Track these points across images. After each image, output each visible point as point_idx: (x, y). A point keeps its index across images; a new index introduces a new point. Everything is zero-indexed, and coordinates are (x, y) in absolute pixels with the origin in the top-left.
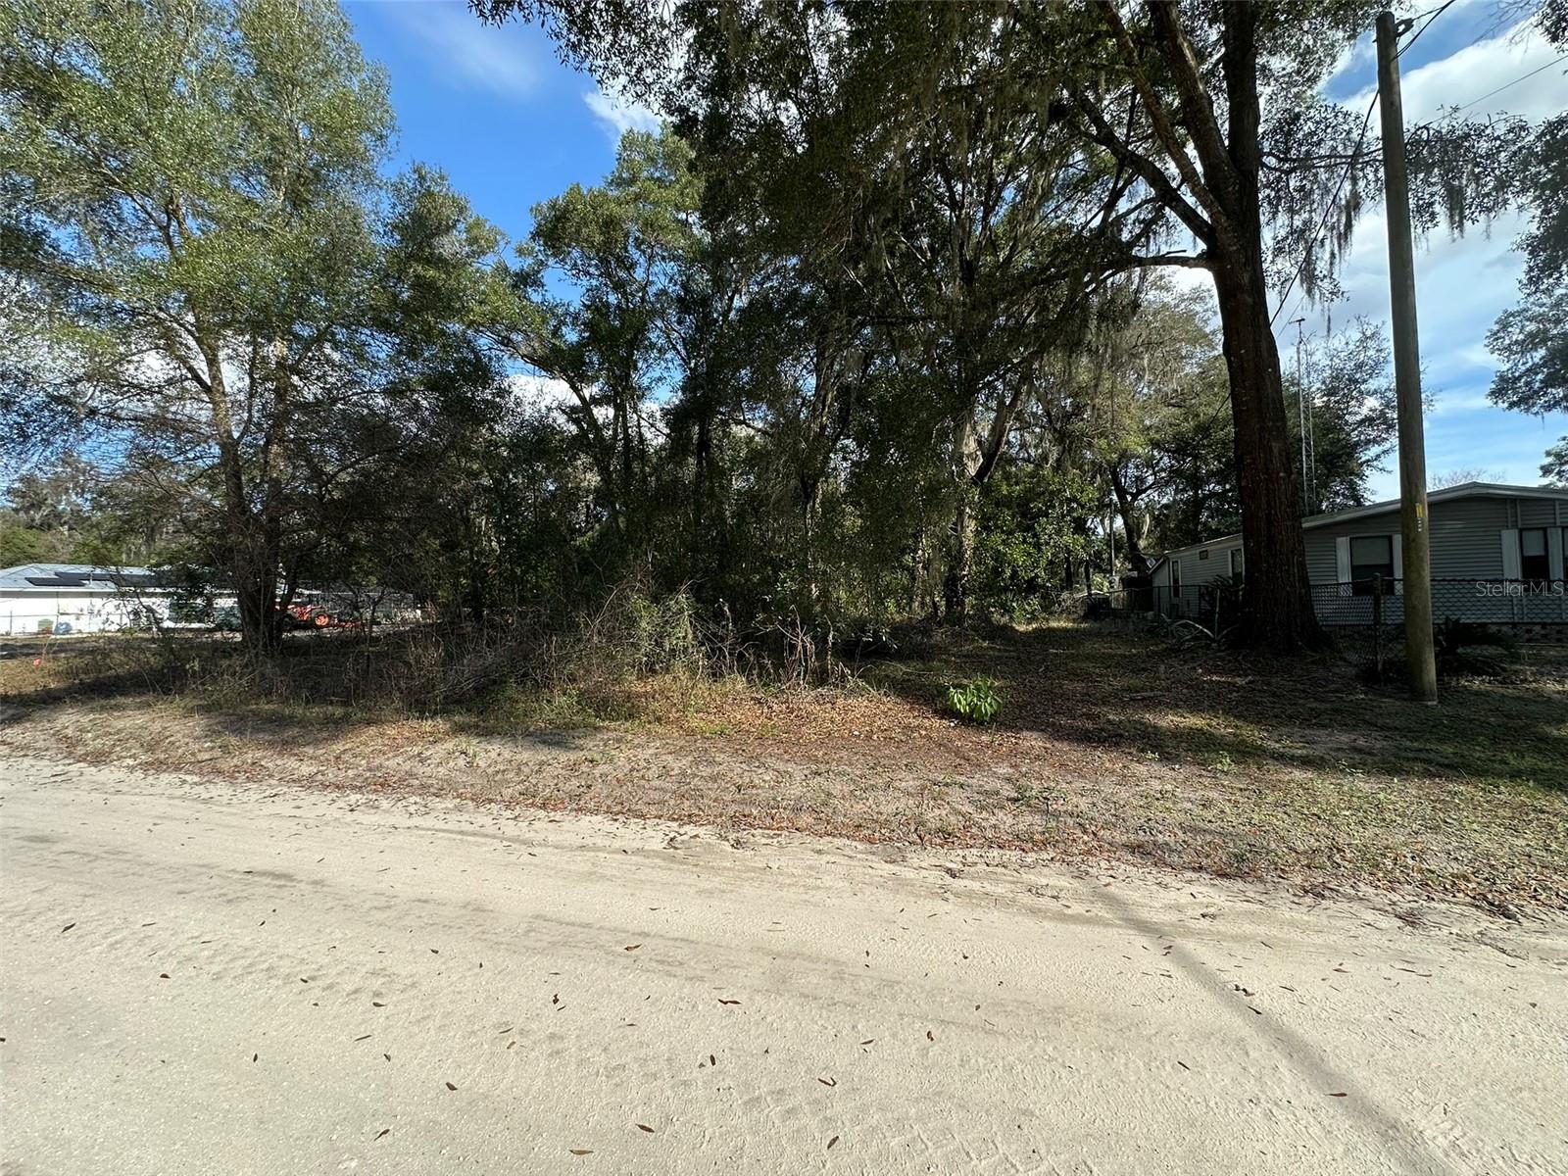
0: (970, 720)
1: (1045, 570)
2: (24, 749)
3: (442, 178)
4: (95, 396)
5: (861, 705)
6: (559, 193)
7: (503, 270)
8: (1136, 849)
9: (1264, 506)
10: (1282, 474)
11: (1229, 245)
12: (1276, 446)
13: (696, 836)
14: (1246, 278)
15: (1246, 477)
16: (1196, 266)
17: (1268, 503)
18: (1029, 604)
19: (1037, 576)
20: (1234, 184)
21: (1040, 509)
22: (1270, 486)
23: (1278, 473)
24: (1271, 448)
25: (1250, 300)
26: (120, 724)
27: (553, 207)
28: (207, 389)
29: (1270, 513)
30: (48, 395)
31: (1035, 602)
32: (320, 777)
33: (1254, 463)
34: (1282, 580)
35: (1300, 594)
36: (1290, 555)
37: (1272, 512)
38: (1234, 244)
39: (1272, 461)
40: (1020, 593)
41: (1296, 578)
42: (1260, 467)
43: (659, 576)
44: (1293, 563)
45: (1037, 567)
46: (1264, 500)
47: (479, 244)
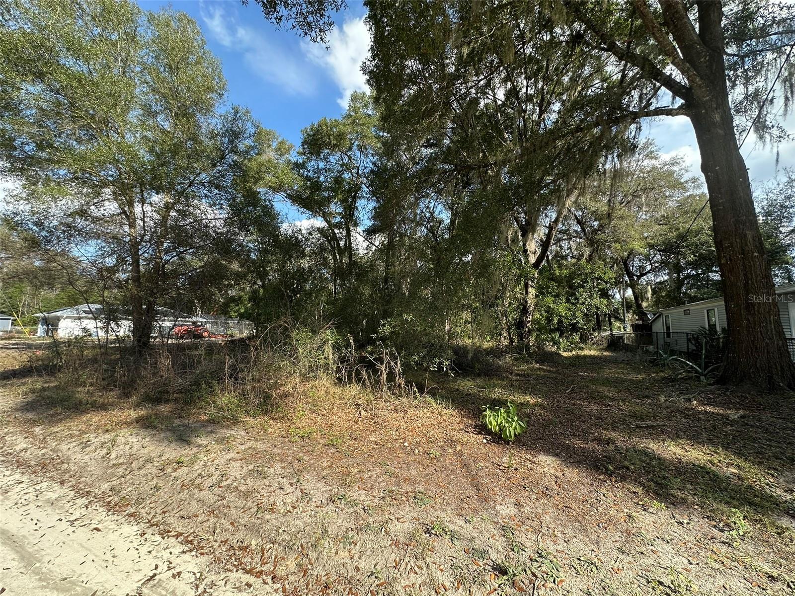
0: (498, 438)
1: (582, 319)
3: (248, 112)
6: (316, 122)
9: (742, 277)
10: (756, 254)
11: (703, 97)
12: (750, 234)
14: (717, 118)
15: (725, 257)
16: (677, 114)
17: (745, 275)
19: (578, 322)
20: (705, 55)
22: (747, 262)
23: (753, 253)
24: (745, 235)
27: (312, 129)
28: (127, 217)
29: (747, 282)
31: (577, 337)
33: (731, 246)
34: (761, 334)
35: (778, 345)
36: (767, 315)
37: (750, 282)
38: (707, 96)
39: (746, 245)
40: (568, 332)
41: (774, 333)
42: (736, 249)
43: (327, 318)
44: (770, 321)
45: (578, 317)
46: (742, 274)
47: (281, 150)
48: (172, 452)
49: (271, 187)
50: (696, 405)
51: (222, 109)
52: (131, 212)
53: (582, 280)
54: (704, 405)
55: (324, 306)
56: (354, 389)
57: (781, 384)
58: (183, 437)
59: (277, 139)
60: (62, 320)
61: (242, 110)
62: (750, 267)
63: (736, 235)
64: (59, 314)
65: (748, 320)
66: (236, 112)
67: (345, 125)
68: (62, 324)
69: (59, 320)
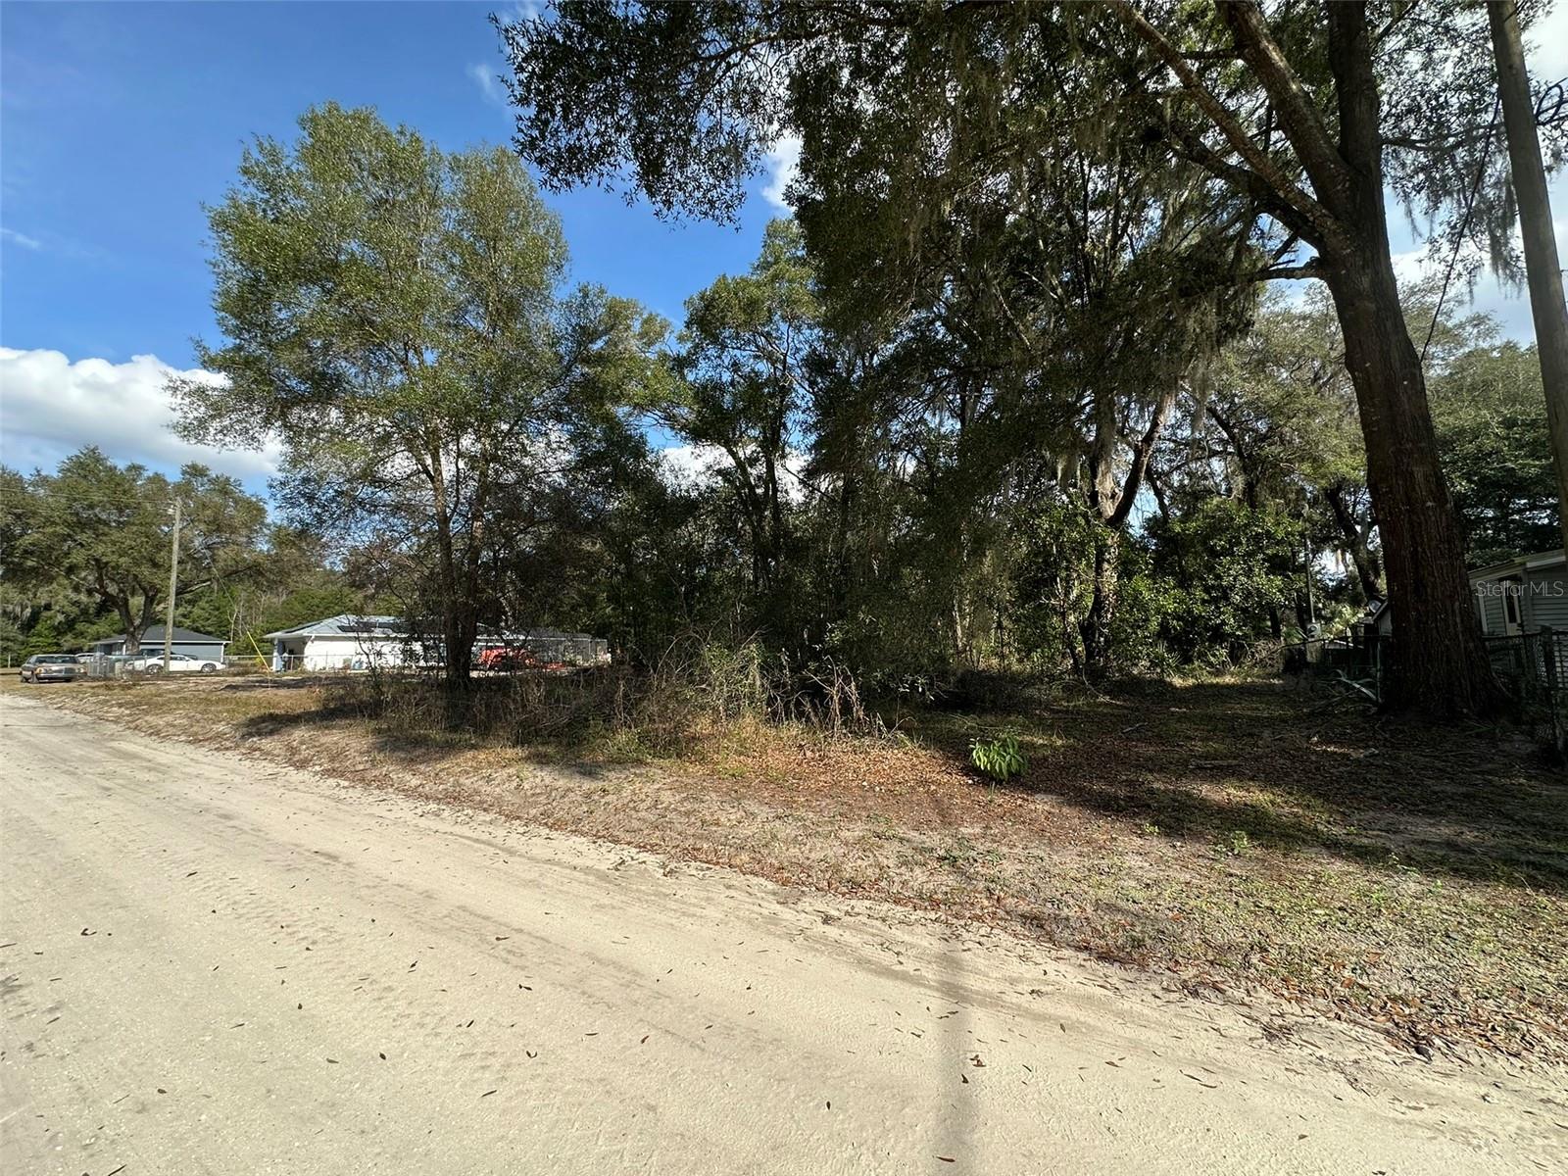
0: (987, 778)
1: (1234, 617)
2: (267, 755)
3: (602, 292)
4: (364, 492)
5: (894, 756)
6: (708, 285)
7: (664, 357)
8: (1033, 921)
10: (1429, 504)
11: (1342, 248)
12: (1419, 472)
13: (644, 862)
14: (1365, 282)
15: (1383, 509)
16: (1303, 276)
17: (1413, 537)
18: (1214, 655)
19: (1224, 623)
20: (1344, 181)
21: (1223, 547)
22: (1414, 518)
23: (1425, 502)
24: (1412, 473)
25: (1372, 306)
26: (323, 740)
27: (702, 298)
28: (432, 478)
29: (1416, 549)
30: (336, 491)
31: (1223, 652)
32: (421, 789)
33: (1391, 492)
34: (1438, 632)
35: (1465, 648)
36: (1448, 603)
37: (1419, 549)
38: (1348, 247)
39: (1414, 489)
40: (1203, 642)
41: (1459, 628)
42: (1398, 497)
43: (748, 626)
44: (1453, 611)
45: (1223, 613)
46: (1407, 536)
47: (649, 336)
49: (637, 404)
50: (1316, 744)
51: (563, 291)
52: (436, 470)
53: (1229, 541)
54: (1329, 742)
55: (742, 608)
56: (793, 729)
57: (1465, 711)
59: (641, 315)
60: (309, 643)
61: (593, 290)
62: (1420, 524)
63: (1396, 474)
64: (305, 633)
65: (1417, 610)
66: (586, 296)
67: (758, 284)
68: (310, 649)
69: (305, 644)
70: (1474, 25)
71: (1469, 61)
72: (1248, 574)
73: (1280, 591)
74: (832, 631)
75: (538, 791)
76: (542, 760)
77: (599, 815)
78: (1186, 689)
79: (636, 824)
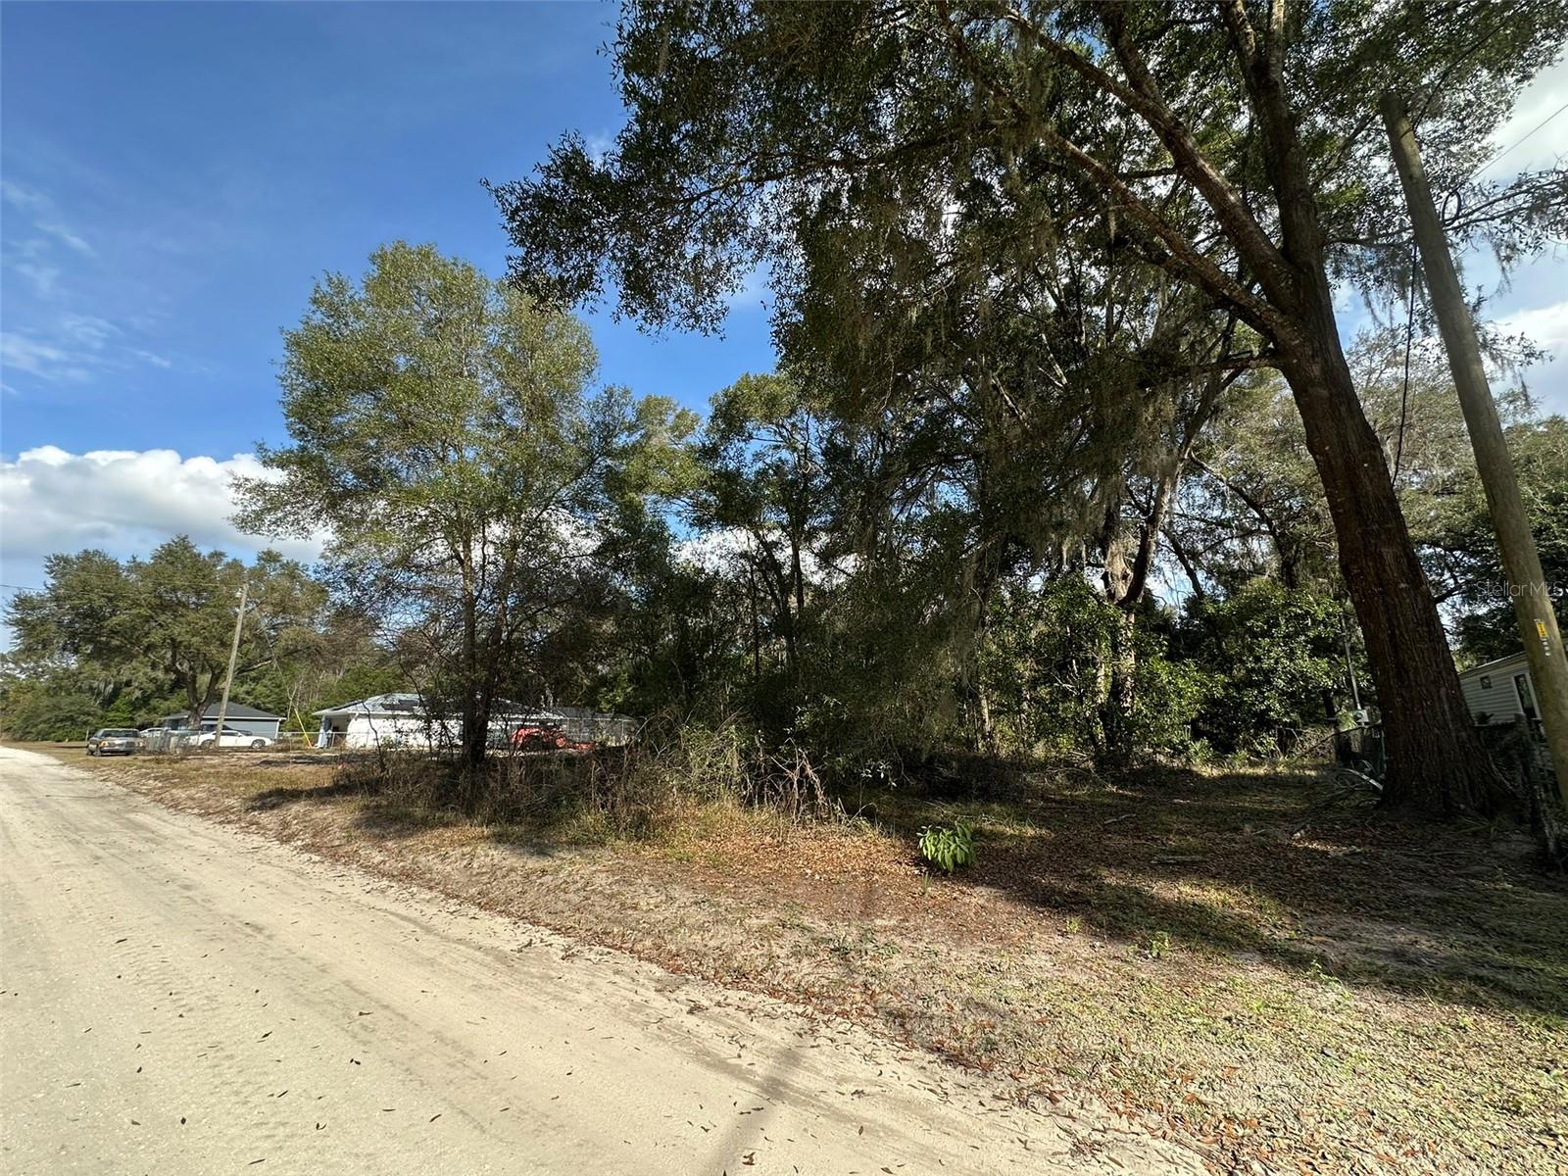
1: (1280, 701)
2: (262, 829)
3: (627, 391)
4: (401, 576)
6: (731, 383)
7: (690, 448)
8: (898, 1017)
9: (1385, 625)
10: (1403, 585)
11: (1291, 339)
12: (1388, 553)
13: (551, 945)
14: (1316, 370)
15: (1357, 591)
16: (1258, 366)
17: (1389, 620)
18: (1261, 744)
19: (1269, 709)
20: (1287, 279)
21: (1260, 628)
22: (1388, 599)
23: (1398, 583)
24: (1381, 555)
25: (1325, 393)
26: (318, 815)
27: (726, 395)
28: (461, 562)
29: (1393, 632)
30: (376, 576)
31: (1270, 741)
32: (382, 866)
33: (1362, 573)
34: (1425, 720)
35: (1457, 738)
36: (1433, 688)
37: (1397, 632)
38: (1297, 338)
39: (1384, 571)
40: (1248, 729)
41: (1448, 717)
42: (1370, 579)
43: (732, 705)
44: (1439, 697)
45: (1268, 698)
46: (1383, 618)
47: (679, 431)
48: (534, 863)
49: (662, 493)
50: (1298, 841)
51: (590, 393)
52: (466, 556)
53: (1267, 622)
54: (1311, 840)
55: (731, 690)
56: (764, 814)
57: (1462, 806)
58: (542, 851)
59: (675, 410)
60: (353, 720)
61: (617, 391)
62: (1395, 606)
63: (1366, 556)
64: (350, 710)
65: (1402, 696)
66: (611, 395)
67: (778, 382)
68: (353, 727)
69: (349, 721)
70: (1435, 132)
71: (1437, 163)
72: (1291, 655)
73: (1327, 674)
74: (802, 714)
75: (484, 870)
76: (499, 839)
77: (531, 896)
78: (1212, 780)
79: (560, 906)
